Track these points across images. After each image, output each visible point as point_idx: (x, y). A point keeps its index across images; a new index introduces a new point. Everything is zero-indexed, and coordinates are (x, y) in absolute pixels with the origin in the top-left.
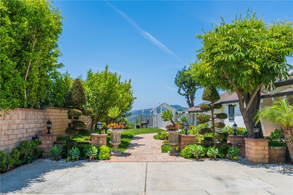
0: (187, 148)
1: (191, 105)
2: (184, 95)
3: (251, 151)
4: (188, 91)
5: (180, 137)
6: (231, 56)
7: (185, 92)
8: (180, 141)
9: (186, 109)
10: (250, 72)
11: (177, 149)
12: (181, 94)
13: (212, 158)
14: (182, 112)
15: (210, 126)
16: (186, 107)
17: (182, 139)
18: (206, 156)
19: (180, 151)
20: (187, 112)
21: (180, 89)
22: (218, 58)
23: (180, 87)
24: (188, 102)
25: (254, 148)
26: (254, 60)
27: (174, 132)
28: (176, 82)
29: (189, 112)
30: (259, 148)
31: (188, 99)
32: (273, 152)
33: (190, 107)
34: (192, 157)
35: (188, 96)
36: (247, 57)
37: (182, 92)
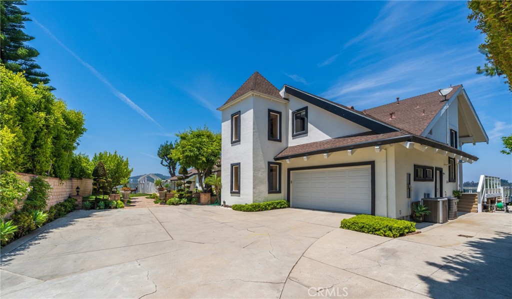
0: (170, 200)
1: (173, 175)
2: (167, 166)
3: (203, 199)
4: (170, 162)
5: (166, 194)
6: (192, 154)
7: (167, 164)
8: (166, 196)
9: (168, 177)
10: (201, 161)
11: (164, 201)
12: (164, 165)
13: (184, 204)
14: (165, 181)
15: (182, 188)
16: (167, 176)
17: (167, 195)
18: (181, 204)
19: (166, 202)
20: (169, 181)
21: (162, 161)
22: (186, 154)
23: (163, 159)
24: (170, 172)
25: (204, 197)
26: (203, 155)
27: (162, 191)
28: (159, 155)
29: (171, 181)
30: (206, 197)
31: (170, 169)
32: (213, 199)
33: (172, 176)
34: (173, 204)
35: (170, 167)
36: (200, 154)
37: (165, 163)
